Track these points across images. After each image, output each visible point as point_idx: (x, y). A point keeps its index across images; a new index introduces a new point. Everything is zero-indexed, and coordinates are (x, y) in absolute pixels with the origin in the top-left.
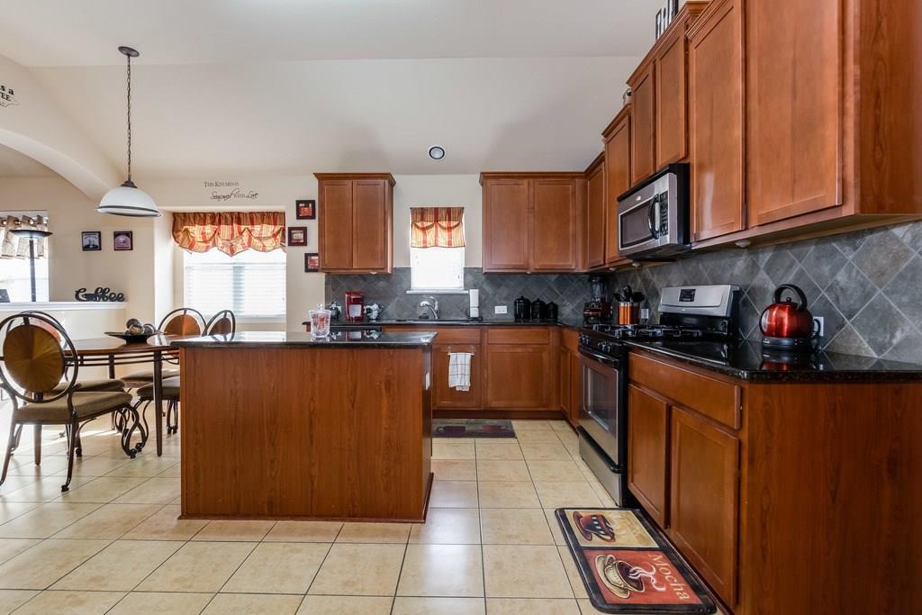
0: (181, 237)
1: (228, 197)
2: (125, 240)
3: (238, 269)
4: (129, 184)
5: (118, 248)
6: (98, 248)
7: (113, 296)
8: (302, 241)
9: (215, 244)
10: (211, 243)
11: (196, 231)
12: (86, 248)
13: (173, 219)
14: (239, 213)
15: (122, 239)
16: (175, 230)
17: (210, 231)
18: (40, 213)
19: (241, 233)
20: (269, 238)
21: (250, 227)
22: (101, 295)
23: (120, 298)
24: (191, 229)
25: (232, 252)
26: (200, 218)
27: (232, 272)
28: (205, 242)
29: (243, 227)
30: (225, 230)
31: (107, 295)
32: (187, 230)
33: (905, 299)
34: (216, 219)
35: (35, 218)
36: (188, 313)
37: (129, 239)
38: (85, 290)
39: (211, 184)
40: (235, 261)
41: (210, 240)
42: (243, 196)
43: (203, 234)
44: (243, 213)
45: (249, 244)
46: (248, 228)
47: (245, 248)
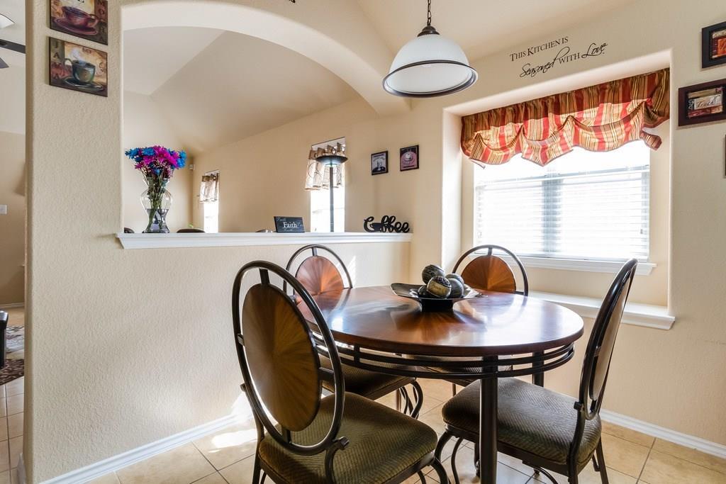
0: (472, 146)
1: (549, 65)
2: (411, 156)
3: (551, 185)
4: (429, 30)
5: (405, 168)
6: (384, 170)
7: (398, 226)
9: (519, 149)
10: (511, 150)
11: (491, 136)
12: (375, 172)
13: (461, 125)
14: (557, 96)
15: (407, 156)
16: (464, 139)
17: (510, 132)
18: (339, 141)
19: (560, 127)
20: (615, 125)
21: (576, 115)
22: (387, 224)
23: (405, 228)
24: (484, 134)
25: (545, 160)
26: (497, 116)
27: (540, 191)
28: (504, 148)
29: (563, 118)
30: (535, 126)
31: (393, 224)
32: (479, 136)
34: (520, 112)
35: (336, 147)
36: (495, 252)
37: (415, 156)
38: (373, 218)
39: (521, 55)
40: (546, 173)
41: (511, 144)
42: (577, 56)
43: (502, 137)
45: (577, 141)
46: (573, 117)
47: (566, 150)
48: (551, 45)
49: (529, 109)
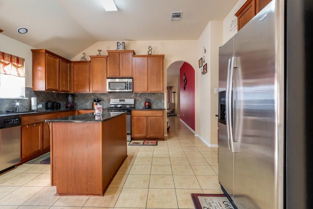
33: (159, 101)
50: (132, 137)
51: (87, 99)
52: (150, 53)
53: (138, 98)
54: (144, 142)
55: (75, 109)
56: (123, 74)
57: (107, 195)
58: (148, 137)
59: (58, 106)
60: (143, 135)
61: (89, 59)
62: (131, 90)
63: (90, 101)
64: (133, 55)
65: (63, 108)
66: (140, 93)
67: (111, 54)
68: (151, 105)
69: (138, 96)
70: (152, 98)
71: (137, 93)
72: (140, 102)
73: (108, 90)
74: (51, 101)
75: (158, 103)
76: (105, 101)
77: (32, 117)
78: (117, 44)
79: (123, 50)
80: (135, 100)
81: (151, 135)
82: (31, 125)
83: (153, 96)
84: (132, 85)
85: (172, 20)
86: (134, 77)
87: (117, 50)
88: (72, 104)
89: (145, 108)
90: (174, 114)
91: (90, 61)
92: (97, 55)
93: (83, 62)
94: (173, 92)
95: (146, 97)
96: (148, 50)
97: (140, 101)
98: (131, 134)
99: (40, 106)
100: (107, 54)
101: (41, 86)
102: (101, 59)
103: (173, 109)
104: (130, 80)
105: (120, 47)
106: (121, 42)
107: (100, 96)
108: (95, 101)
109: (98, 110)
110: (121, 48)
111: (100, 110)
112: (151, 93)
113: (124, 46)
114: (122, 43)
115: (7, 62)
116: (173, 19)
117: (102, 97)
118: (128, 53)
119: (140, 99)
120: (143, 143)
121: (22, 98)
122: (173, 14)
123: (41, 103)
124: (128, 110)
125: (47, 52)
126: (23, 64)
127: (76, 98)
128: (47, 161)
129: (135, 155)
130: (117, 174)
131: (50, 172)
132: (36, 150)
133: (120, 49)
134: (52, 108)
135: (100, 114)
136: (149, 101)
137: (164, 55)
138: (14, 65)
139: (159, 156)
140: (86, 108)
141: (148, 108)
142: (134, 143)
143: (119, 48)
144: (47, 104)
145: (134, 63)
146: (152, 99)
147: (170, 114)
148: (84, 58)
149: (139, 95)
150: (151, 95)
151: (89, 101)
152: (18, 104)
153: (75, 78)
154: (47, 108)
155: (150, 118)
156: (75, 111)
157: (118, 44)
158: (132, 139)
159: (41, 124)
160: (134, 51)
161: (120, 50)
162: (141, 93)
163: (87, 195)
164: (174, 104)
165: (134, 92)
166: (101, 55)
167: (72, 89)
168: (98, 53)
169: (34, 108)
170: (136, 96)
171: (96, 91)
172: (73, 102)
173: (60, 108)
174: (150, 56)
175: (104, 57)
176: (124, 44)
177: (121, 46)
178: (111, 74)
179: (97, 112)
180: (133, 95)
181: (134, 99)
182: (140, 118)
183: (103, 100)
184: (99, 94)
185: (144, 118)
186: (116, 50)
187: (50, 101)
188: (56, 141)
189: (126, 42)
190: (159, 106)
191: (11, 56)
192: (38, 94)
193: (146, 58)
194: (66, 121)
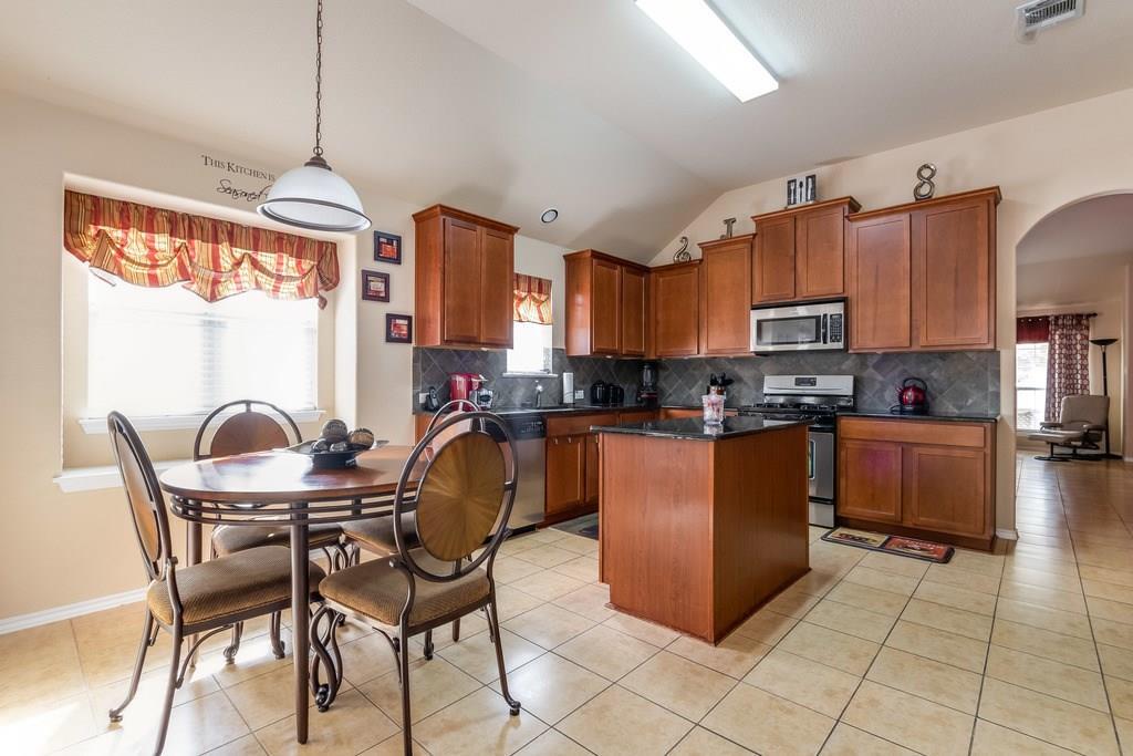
0: (89, 246)
1: (255, 196)
3: (213, 326)
4: (318, 162)
8: (383, 295)
9: (185, 275)
14: (232, 224)
17: (165, 246)
19: (235, 263)
21: (253, 254)
24: (114, 233)
25: (213, 298)
28: (153, 266)
30: (202, 249)
32: (104, 233)
33: (973, 385)
34: (179, 224)
36: (255, 408)
41: (167, 264)
43: (149, 249)
44: (241, 227)
46: (250, 256)
47: (241, 290)
48: (255, 174)
49: (194, 226)
50: (839, 514)
51: (693, 376)
52: (925, 190)
53: (870, 371)
54: (889, 539)
55: (660, 407)
56: (809, 288)
57: (726, 647)
58: (908, 523)
59: (618, 396)
60: (888, 513)
61: (697, 254)
62: (840, 345)
63: (700, 382)
64: (846, 214)
65: (629, 402)
66: (880, 352)
67: (765, 225)
68: (929, 398)
69: (871, 364)
70: (934, 374)
71: (865, 354)
72: (878, 386)
73: (753, 347)
74: (603, 383)
75: (964, 395)
76: (745, 384)
77: (565, 419)
78: (789, 187)
79: (811, 202)
80: (856, 382)
81: (922, 519)
82: (563, 438)
83: (940, 363)
84: (845, 326)
85: (1027, 34)
86: (851, 293)
87: (786, 209)
88: (652, 391)
89: (902, 411)
90: (1102, 451)
91: (701, 261)
92: (723, 236)
93: (683, 266)
94: (1094, 342)
95: (906, 367)
96: (918, 182)
97: (881, 382)
98: (835, 502)
99: (580, 395)
100: (752, 228)
101: (583, 344)
102: (732, 247)
103: (1098, 421)
104: (837, 309)
105: (798, 197)
106: (801, 177)
107: (729, 367)
108: (714, 382)
109: (712, 409)
110: (803, 199)
111: (718, 410)
112: (930, 353)
113: (814, 188)
114: (807, 178)
115: (524, 294)
116: (1029, 29)
117: (736, 369)
118: (829, 211)
119: (880, 378)
120: (885, 543)
121: (545, 374)
122: (1027, 11)
123: (581, 386)
124: (827, 416)
125: (595, 255)
126: (549, 294)
127: (662, 374)
128: (592, 532)
129: (841, 574)
130: (765, 608)
131: (597, 556)
132: (571, 500)
133: (799, 201)
134: (605, 401)
135: (716, 420)
136: (919, 385)
137: (998, 188)
138: (534, 299)
139: (941, 601)
140: (688, 403)
141: (915, 412)
142: (847, 536)
143: (795, 200)
144: (593, 389)
145: (852, 246)
146: (936, 375)
147: (1075, 447)
148: (683, 252)
149: (875, 360)
150: (930, 361)
151: (696, 382)
152: (540, 388)
153: (660, 316)
154: (594, 401)
155: (916, 450)
156: (658, 413)
157: (792, 188)
158: (840, 522)
159: (582, 439)
160: (851, 198)
161: (799, 204)
162: (886, 355)
163: (675, 628)
164: (1105, 400)
165: (850, 351)
166: (734, 235)
167: (653, 347)
168: (723, 230)
169: (568, 399)
170: (863, 365)
171: (718, 351)
172: (654, 386)
173: (622, 401)
174: (923, 203)
175: (744, 241)
176: (814, 182)
177: (804, 189)
178: (765, 294)
179: (708, 414)
180: (848, 364)
181: (851, 378)
182: (875, 447)
183: (740, 380)
184: (728, 359)
185: (892, 448)
186: (782, 209)
187: (600, 382)
188: (611, 479)
189: (821, 172)
190: (971, 405)
191: (530, 277)
192: (575, 363)
193: (905, 217)
194: (637, 431)
